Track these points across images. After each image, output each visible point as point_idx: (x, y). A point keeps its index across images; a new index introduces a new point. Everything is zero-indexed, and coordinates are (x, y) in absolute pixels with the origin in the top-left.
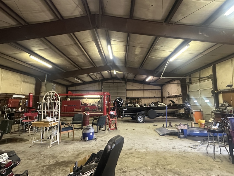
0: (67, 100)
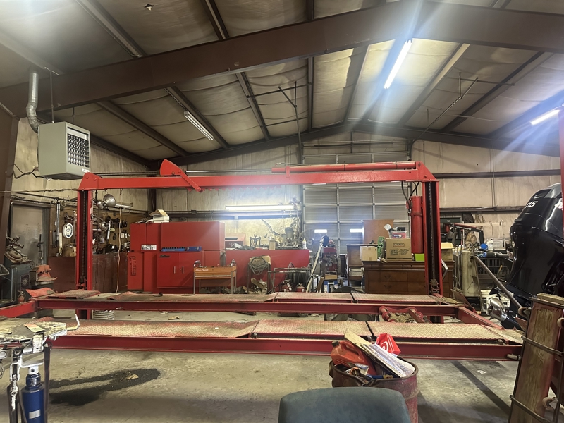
0: (156, 220)
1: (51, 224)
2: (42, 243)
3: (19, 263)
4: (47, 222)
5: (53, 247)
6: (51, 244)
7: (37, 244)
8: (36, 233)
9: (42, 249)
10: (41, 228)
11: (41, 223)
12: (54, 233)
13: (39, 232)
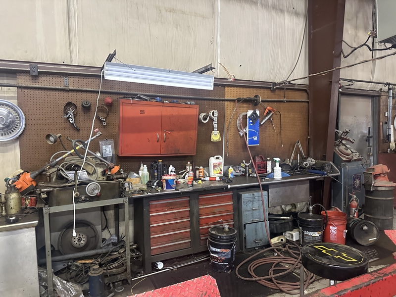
1: (381, 115)
2: (371, 137)
3: (349, 161)
4: (376, 113)
5: (384, 141)
6: (382, 138)
7: (365, 138)
8: (364, 126)
9: (371, 144)
10: (370, 120)
11: (370, 114)
12: (385, 126)
13: (368, 124)
